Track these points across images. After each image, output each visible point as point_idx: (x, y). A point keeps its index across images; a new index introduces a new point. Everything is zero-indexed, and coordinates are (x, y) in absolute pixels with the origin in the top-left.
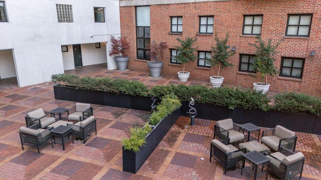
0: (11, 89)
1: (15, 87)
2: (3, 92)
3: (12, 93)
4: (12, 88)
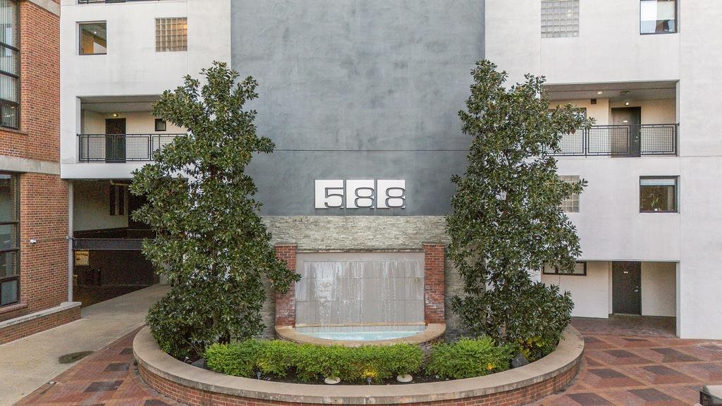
0: (662, 337)
1: (669, 336)
2: (647, 339)
3: (665, 346)
4: (664, 337)
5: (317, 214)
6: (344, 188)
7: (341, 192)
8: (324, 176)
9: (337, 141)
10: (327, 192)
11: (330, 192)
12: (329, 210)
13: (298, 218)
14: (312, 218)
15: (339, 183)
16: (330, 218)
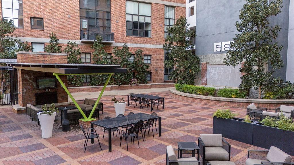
5: (214, 53)
6: (221, 45)
7: (220, 46)
8: (216, 42)
9: (220, 30)
10: (217, 47)
11: (218, 46)
12: (217, 52)
13: (210, 55)
14: (213, 55)
15: (220, 44)
16: (217, 54)
